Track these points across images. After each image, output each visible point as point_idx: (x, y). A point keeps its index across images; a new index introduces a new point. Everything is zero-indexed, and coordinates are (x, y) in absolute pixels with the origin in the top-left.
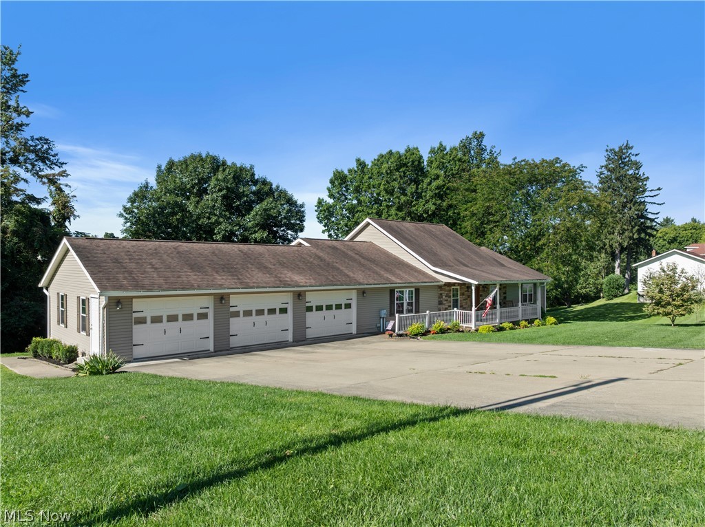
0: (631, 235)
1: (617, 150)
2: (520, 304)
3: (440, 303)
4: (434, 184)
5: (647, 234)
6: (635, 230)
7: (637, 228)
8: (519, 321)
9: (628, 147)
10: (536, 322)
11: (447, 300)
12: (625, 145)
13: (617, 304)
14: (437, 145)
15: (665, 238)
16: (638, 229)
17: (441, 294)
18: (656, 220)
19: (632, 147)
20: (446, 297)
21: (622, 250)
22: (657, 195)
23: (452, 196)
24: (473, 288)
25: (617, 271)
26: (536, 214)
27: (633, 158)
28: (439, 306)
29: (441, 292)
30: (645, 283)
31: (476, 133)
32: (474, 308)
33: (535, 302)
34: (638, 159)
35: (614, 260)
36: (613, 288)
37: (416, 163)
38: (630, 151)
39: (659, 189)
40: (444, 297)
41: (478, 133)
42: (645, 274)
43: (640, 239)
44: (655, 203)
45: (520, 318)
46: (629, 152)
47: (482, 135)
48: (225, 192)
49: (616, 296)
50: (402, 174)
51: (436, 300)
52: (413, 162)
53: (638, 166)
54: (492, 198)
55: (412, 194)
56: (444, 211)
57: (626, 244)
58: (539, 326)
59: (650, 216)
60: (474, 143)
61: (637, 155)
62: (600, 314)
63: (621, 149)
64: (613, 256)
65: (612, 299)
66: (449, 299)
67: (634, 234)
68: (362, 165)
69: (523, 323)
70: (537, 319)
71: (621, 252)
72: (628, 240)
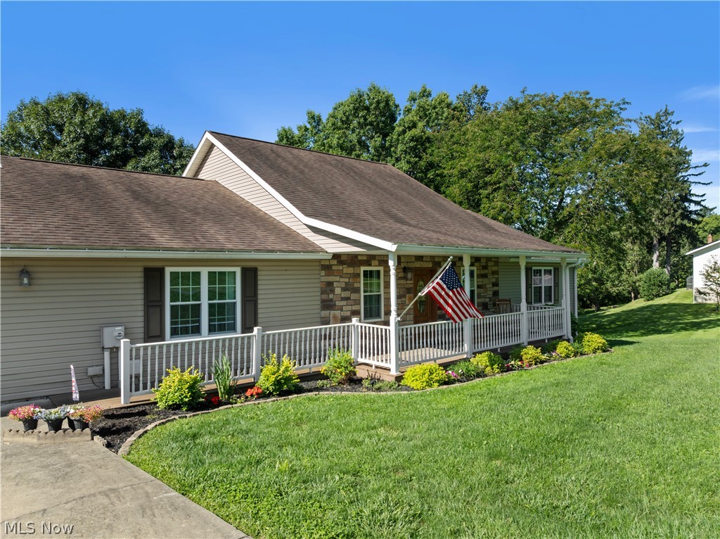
0: (673, 220)
1: (653, 117)
2: (524, 304)
3: (327, 305)
4: (409, 134)
5: (690, 220)
6: (678, 214)
7: (680, 211)
8: (519, 347)
9: (667, 113)
10: (562, 348)
11: (348, 299)
12: (663, 110)
13: (664, 305)
14: (418, 90)
15: (706, 228)
16: (682, 213)
17: (330, 284)
18: (702, 203)
19: (672, 113)
20: (344, 289)
21: (662, 238)
22: (702, 173)
23: (433, 151)
24: (391, 263)
25: (656, 265)
26: (556, 167)
27: (674, 127)
28: (325, 313)
29: (331, 279)
30: (708, 276)
31: (476, 87)
32: (393, 318)
33: (557, 302)
34: (680, 128)
35: (650, 252)
36: (654, 285)
37: (382, 105)
38: (670, 118)
39: (706, 165)
40: (338, 291)
41: (479, 87)
42: (708, 264)
43: (683, 227)
44: (700, 183)
45: (524, 338)
46: (669, 120)
47: (485, 91)
48: (82, 141)
49: (658, 296)
50: (362, 120)
51: (316, 299)
52: (378, 102)
53: (678, 137)
54: (488, 147)
55: (376, 149)
56: (422, 172)
57: (667, 231)
58: (567, 356)
59: (694, 198)
60: (475, 100)
61: (678, 123)
62: (646, 319)
63: (658, 116)
64: (650, 249)
65: (652, 299)
66: (354, 296)
67: (676, 220)
68: (315, 120)
69: (530, 352)
70: (561, 338)
71: (660, 242)
72: (670, 226)
